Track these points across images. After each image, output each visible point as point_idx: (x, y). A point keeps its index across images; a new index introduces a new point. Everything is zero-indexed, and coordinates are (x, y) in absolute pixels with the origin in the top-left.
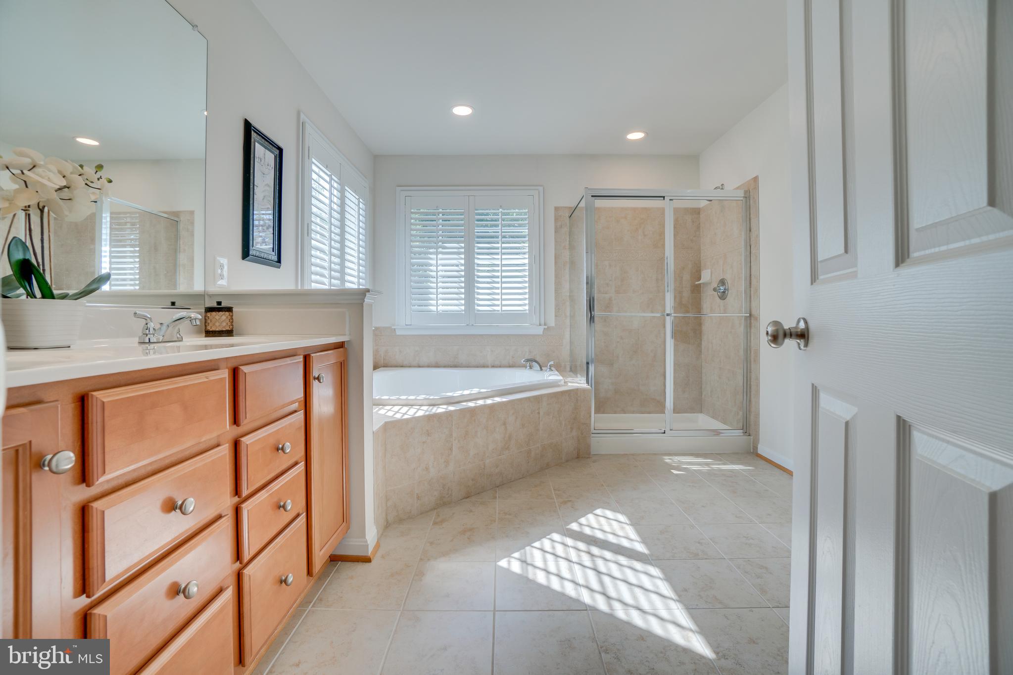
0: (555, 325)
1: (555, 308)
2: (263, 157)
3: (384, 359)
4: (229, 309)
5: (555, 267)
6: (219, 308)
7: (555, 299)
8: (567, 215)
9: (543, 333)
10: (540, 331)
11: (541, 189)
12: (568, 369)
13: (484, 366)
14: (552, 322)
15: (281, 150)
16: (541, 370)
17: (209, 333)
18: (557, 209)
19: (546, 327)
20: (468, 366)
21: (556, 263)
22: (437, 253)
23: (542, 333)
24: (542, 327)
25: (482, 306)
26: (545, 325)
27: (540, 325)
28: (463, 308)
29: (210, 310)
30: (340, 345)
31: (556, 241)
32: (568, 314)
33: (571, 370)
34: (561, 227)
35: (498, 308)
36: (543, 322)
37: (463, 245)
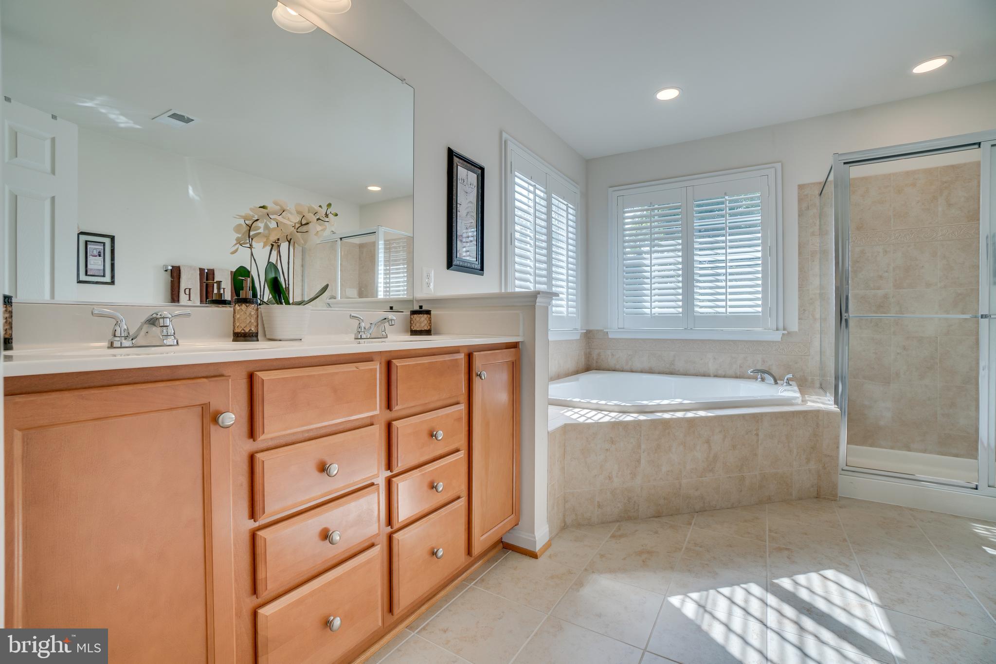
0: (799, 330)
1: (799, 310)
2: (466, 178)
3: (597, 362)
4: (428, 312)
5: (799, 258)
6: (421, 311)
7: (799, 298)
8: (817, 192)
9: (782, 340)
10: (777, 336)
11: (778, 166)
12: (818, 385)
13: (705, 375)
14: (794, 327)
15: (482, 169)
16: (776, 382)
17: (414, 333)
18: (801, 187)
19: (785, 332)
20: (686, 374)
21: (800, 254)
22: (651, 252)
23: (780, 340)
24: (780, 333)
25: (703, 307)
26: (784, 329)
27: (777, 329)
28: (680, 310)
29: (414, 313)
30: (515, 346)
31: (800, 227)
32: (818, 316)
33: (821, 387)
34: (808, 208)
35: (723, 310)
36: (781, 326)
37: (680, 241)
